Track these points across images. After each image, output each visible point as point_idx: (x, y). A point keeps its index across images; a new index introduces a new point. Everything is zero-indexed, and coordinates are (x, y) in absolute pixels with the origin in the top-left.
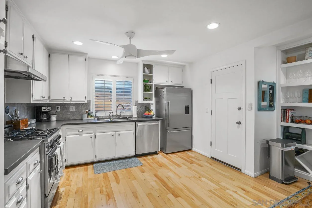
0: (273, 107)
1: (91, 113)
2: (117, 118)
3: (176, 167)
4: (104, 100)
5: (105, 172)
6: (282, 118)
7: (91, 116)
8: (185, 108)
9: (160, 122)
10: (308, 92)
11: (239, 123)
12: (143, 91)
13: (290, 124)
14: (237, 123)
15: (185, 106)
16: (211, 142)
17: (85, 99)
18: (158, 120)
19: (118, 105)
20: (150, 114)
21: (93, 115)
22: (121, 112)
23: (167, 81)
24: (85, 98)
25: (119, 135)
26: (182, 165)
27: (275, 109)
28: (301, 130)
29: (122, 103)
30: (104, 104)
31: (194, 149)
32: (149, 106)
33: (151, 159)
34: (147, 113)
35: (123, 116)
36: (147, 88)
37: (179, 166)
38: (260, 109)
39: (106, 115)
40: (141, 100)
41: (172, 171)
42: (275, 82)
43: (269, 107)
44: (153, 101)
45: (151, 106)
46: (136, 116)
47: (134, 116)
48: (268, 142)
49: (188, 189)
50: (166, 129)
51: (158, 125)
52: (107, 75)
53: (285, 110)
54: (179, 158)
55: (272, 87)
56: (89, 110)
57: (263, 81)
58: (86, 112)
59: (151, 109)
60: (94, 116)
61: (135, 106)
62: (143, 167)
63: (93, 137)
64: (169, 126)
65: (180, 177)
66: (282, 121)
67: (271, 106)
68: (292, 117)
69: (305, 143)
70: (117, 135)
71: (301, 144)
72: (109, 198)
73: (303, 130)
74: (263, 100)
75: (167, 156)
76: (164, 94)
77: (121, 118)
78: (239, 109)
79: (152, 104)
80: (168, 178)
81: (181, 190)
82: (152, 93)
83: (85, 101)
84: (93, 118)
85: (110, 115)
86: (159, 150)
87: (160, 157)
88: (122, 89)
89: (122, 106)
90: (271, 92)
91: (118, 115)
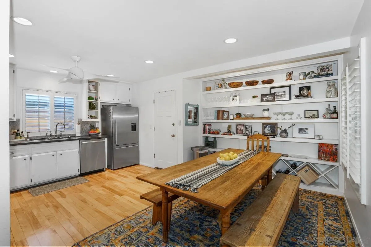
0: (197, 123)
1: (21, 133)
2: (56, 138)
3: (123, 178)
4: (39, 118)
5: (46, 192)
6: (203, 131)
7: (21, 137)
8: (132, 125)
9: (106, 139)
10: (217, 112)
11: (173, 136)
12: (88, 109)
13: (208, 135)
14: (172, 136)
15: (132, 123)
16: (154, 154)
17: (14, 117)
18: (104, 138)
19: (58, 124)
20: (96, 132)
21: (24, 136)
22: (61, 132)
23: (114, 99)
24: (14, 115)
25: (61, 155)
26: (129, 176)
27: (198, 125)
28: (213, 139)
29: (62, 121)
30: (39, 123)
31: (141, 163)
32: (94, 124)
33: (98, 176)
34: (92, 131)
35: (64, 135)
36: (92, 106)
37: (125, 177)
38: (187, 124)
39: (42, 135)
40: (85, 118)
41: (119, 181)
42: (198, 104)
43: (194, 123)
44: (99, 119)
45: (97, 124)
46: (79, 135)
47: (77, 135)
48: (192, 148)
49: (131, 190)
50: (113, 146)
51: (105, 142)
52: (42, 90)
53: (205, 125)
54: (126, 172)
55: (196, 109)
56: (18, 130)
57: (189, 104)
58: (14, 132)
59: (97, 127)
60: (26, 136)
61: (78, 124)
62: (89, 183)
63: (28, 159)
64: (115, 143)
65: (125, 184)
66: (203, 133)
67: (195, 122)
68: (209, 130)
69: (216, 148)
70: (58, 155)
71: (213, 148)
72: (57, 208)
73: (215, 138)
74: (189, 118)
75: (115, 171)
76: (110, 112)
77: (61, 137)
78: (173, 125)
79: (98, 122)
80: (115, 186)
81: (126, 191)
82: (98, 111)
83: (13, 120)
84: (23, 139)
85: (47, 135)
86: (106, 167)
87: (107, 174)
88: (63, 106)
89: (63, 124)
90: (195, 111)
91: (57, 134)
